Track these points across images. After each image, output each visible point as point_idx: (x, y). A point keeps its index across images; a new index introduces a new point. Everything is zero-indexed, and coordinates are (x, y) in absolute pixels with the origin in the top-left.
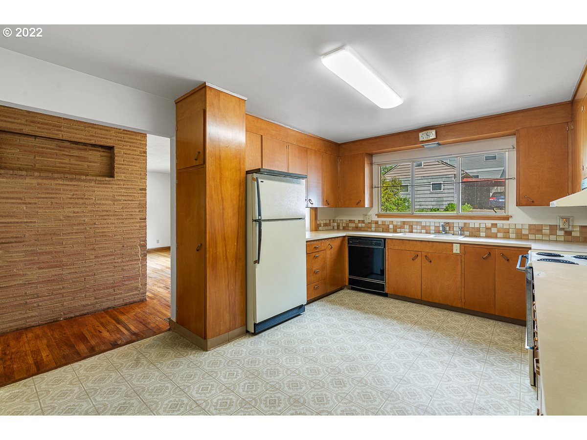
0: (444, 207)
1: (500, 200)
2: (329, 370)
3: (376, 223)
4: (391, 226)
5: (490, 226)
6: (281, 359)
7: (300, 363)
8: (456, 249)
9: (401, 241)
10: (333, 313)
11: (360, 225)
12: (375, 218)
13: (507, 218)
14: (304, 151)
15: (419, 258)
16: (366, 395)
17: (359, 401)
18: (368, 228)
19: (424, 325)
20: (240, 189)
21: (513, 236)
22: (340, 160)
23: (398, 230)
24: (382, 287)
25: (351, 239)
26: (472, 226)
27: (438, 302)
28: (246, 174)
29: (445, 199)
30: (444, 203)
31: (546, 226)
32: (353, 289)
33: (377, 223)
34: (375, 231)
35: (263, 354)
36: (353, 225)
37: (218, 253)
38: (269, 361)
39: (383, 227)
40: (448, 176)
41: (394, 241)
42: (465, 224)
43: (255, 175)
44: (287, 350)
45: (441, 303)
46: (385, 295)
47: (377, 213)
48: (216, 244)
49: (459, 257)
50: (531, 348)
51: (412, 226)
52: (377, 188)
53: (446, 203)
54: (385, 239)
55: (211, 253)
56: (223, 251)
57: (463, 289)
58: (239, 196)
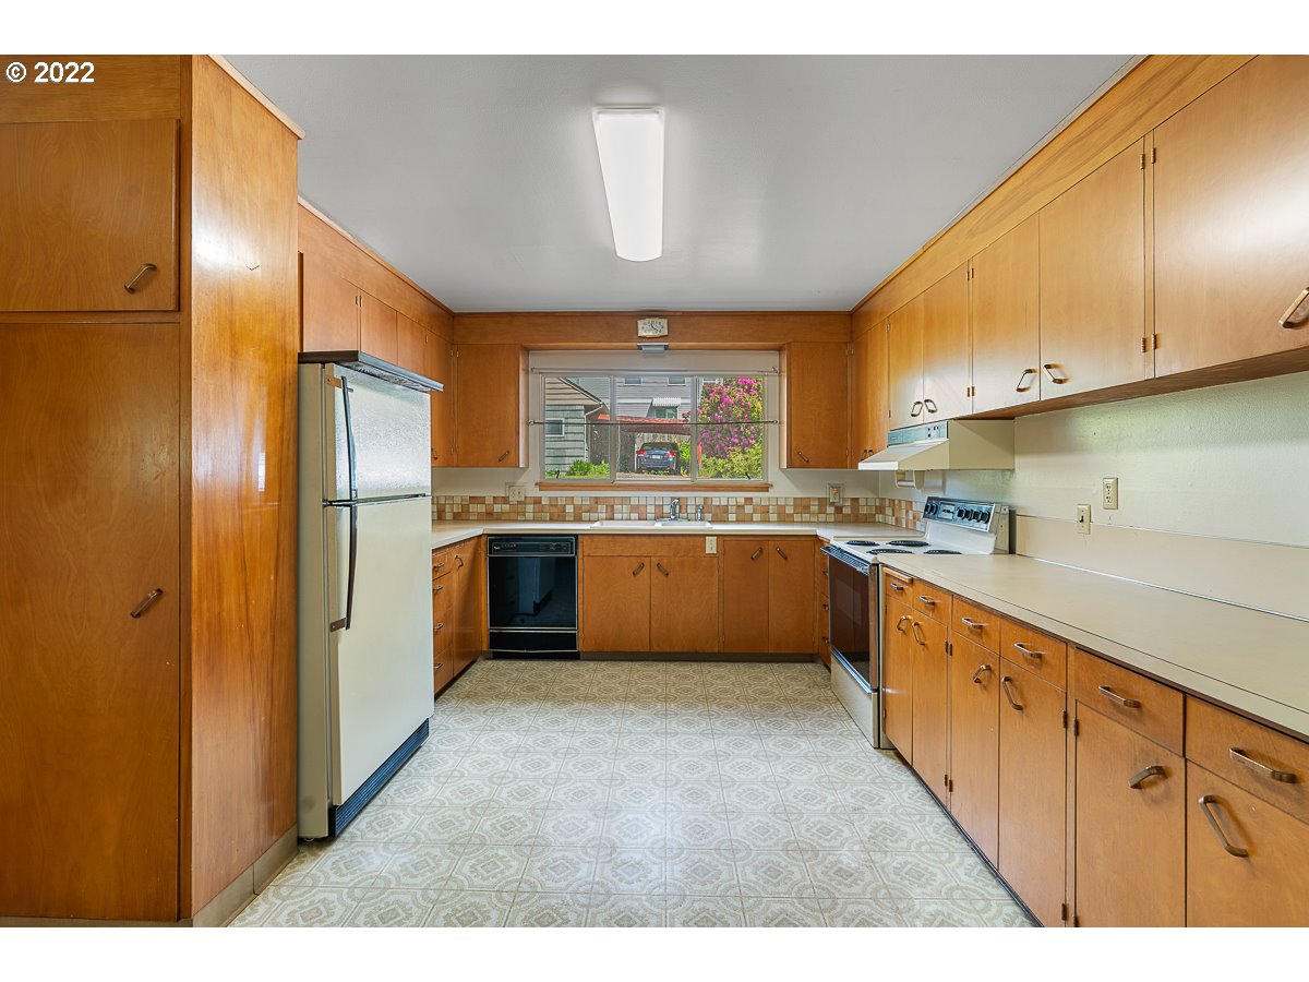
0: (567, 469)
1: (654, 457)
2: (592, 852)
3: (535, 503)
4: (569, 509)
5: (741, 501)
6: (460, 872)
7: (515, 863)
8: (711, 546)
9: (610, 538)
10: (496, 721)
11: (497, 508)
12: (535, 492)
13: (765, 488)
14: (391, 317)
15: (646, 569)
16: (696, 869)
17: (696, 887)
18: (517, 514)
19: (681, 698)
20: (284, 407)
21: (774, 517)
22: (455, 354)
23: (585, 516)
24: (570, 640)
25: (496, 540)
26: (716, 503)
27: (680, 650)
28: (299, 362)
29: (568, 452)
30: (567, 460)
31: (815, 499)
32: (497, 657)
33: (537, 501)
34: (535, 520)
35: (398, 883)
36: (481, 508)
37: (224, 614)
38: (431, 894)
39: (553, 510)
40: (574, 408)
41: (596, 539)
42: (705, 499)
43: (338, 371)
44: (457, 847)
45: (685, 650)
46: (575, 657)
47: (538, 480)
48: (220, 584)
49: (715, 560)
50: (874, 690)
51: (612, 506)
52: (538, 426)
53: (572, 460)
54: (576, 536)
55: (206, 616)
56: (240, 605)
57: (721, 618)
58: (282, 428)
